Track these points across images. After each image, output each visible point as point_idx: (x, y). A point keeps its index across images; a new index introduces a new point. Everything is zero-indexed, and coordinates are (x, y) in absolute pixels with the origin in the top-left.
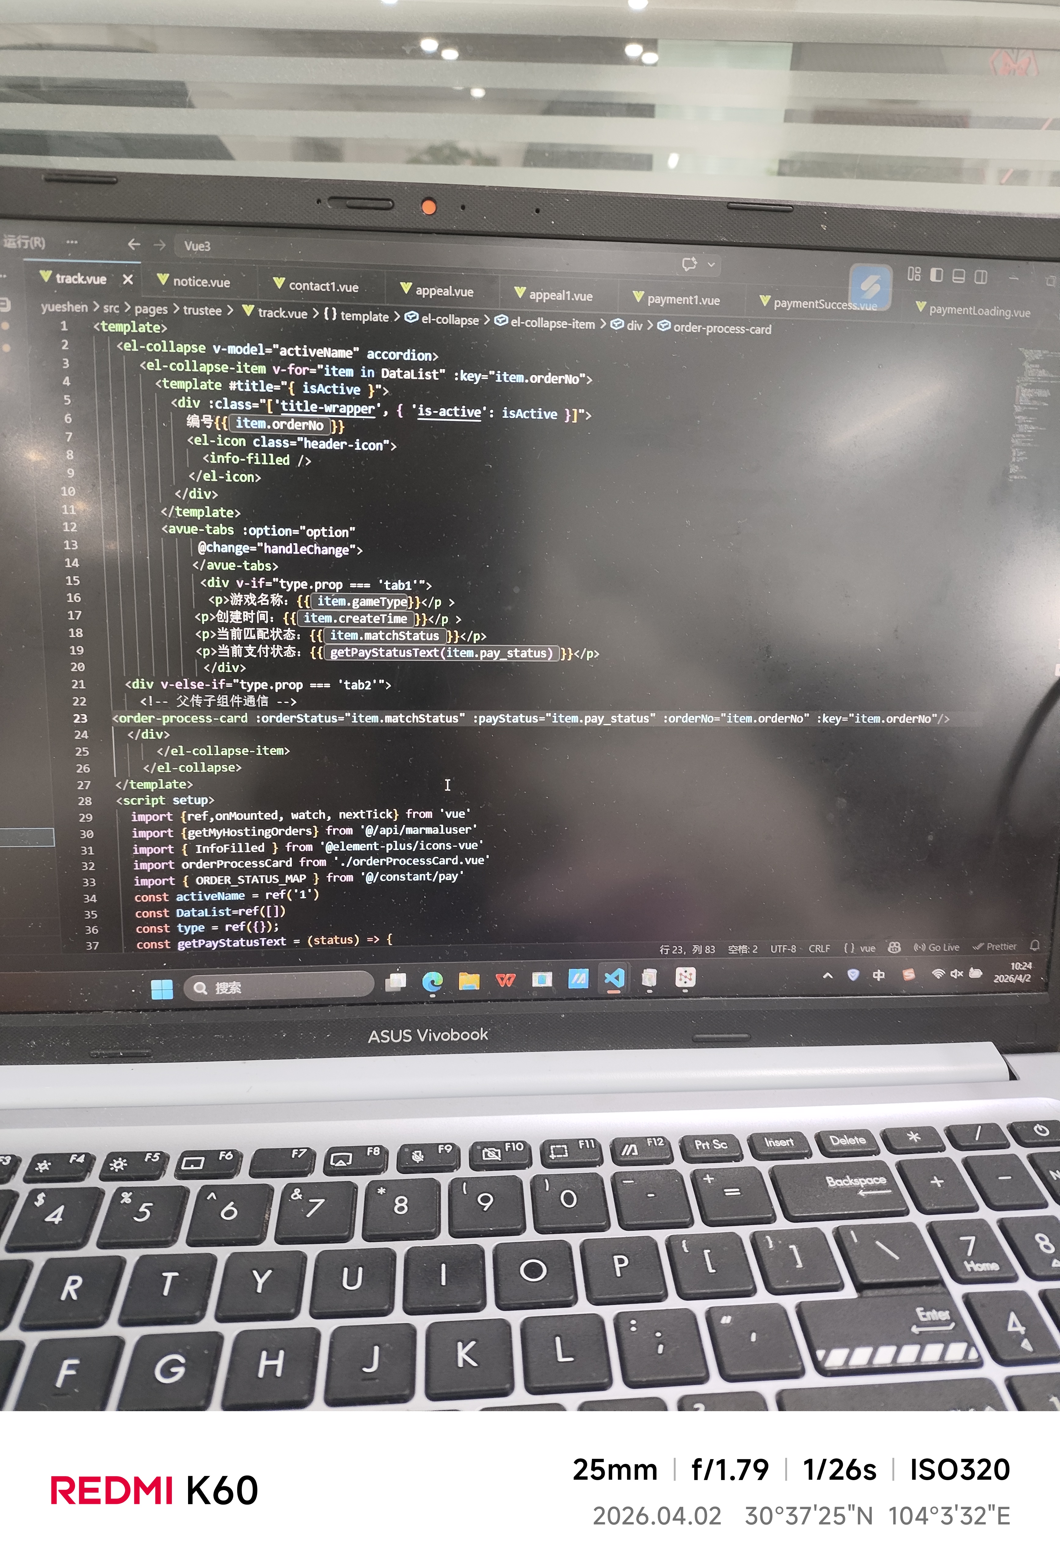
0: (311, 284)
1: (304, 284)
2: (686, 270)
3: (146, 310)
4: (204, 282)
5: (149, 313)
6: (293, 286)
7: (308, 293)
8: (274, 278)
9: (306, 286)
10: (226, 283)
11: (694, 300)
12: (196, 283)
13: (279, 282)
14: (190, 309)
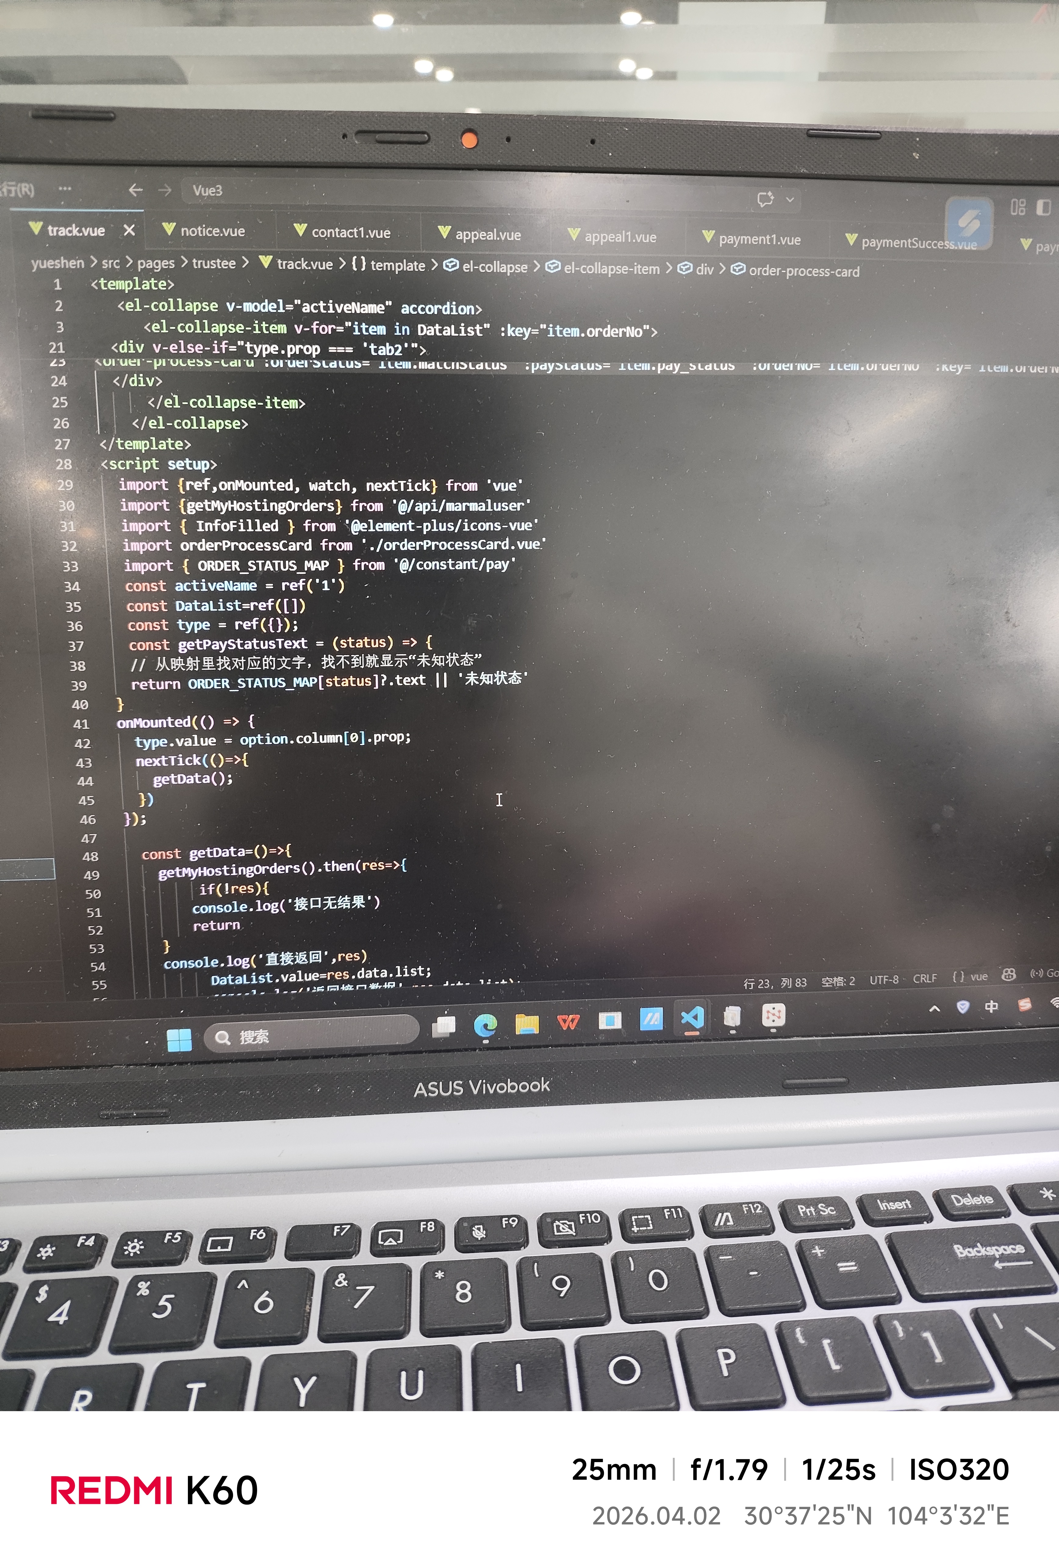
0: (337, 230)
1: (329, 231)
2: (762, 206)
3: (150, 264)
4: (216, 231)
5: (153, 268)
6: (317, 233)
7: (332, 240)
8: (295, 225)
9: (331, 233)
10: (241, 232)
11: (771, 240)
12: (206, 232)
13: (301, 229)
14: (199, 262)
